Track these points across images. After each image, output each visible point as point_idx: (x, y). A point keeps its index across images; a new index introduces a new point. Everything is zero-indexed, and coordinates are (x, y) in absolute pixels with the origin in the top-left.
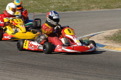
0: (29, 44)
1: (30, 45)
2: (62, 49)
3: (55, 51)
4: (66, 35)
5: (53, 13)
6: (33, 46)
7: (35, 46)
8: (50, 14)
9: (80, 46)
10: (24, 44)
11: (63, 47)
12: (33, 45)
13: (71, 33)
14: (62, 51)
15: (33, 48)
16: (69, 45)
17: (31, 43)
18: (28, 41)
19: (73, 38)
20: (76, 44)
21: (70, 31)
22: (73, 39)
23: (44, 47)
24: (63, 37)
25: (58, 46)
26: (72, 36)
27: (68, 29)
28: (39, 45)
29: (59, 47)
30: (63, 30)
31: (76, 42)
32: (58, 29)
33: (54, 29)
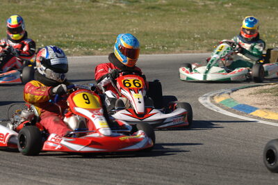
2: (61, 145)
3: (44, 148)
4: (78, 110)
5: (51, 52)
7: (1, 135)
8: (44, 54)
9: (107, 137)
11: (64, 139)
13: (89, 103)
14: (61, 148)
16: (81, 135)
19: (93, 116)
20: (97, 131)
21: (88, 99)
22: (92, 119)
24: (72, 114)
25: (52, 136)
26: (91, 110)
27: (84, 95)
28: (12, 133)
29: (53, 140)
30: (72, 98)
31: (97, 128)
32: (61, 92)
33: (52, 91)
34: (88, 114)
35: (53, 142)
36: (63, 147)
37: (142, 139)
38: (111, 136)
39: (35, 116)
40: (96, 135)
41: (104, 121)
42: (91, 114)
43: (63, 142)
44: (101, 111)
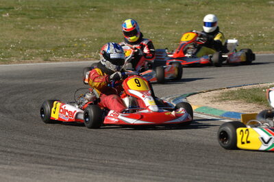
0: (61, 108)
1: (61, 111)
2: (118, 119)
3: (105, 122)
4: (131, 91)
5: (112, 48)
6: (67, 114)
7: (69, 112)
8: (106, 49)
9: (155, 112)
10: (53, 109)
11: (120, 114)
12: (67, 111)
13: (140, 86)
15: (67, 116)
16: (135, 111)
17: (63, 107)
18: (59, 104)
19: (143, 96)
20: (147, 108)
21: (139, 83)
22: (143, 99)
23: (86, 115)
24: (127, 95)
25: (111, 112)
26: (142, 92)
27: (135, 79)
28: (78, 110)
29: (112, 115)
30: (126, 82)
31: (147, 105)
32: (117, 77)
33: (109, 78)
34: (139, 95)
35: (112, 117)
36: (120, 121)
37: (183, 114)
38: (158, 112)
39: (96, 98)
40: (146, 111)
41: (152, 99)
42: (142, 95)
43: (120, 117)
44: (149, 92)
